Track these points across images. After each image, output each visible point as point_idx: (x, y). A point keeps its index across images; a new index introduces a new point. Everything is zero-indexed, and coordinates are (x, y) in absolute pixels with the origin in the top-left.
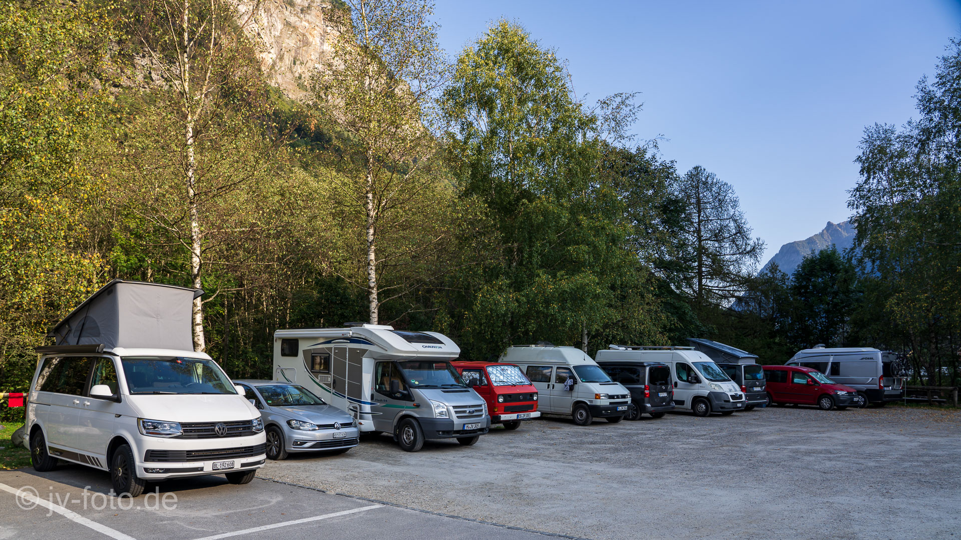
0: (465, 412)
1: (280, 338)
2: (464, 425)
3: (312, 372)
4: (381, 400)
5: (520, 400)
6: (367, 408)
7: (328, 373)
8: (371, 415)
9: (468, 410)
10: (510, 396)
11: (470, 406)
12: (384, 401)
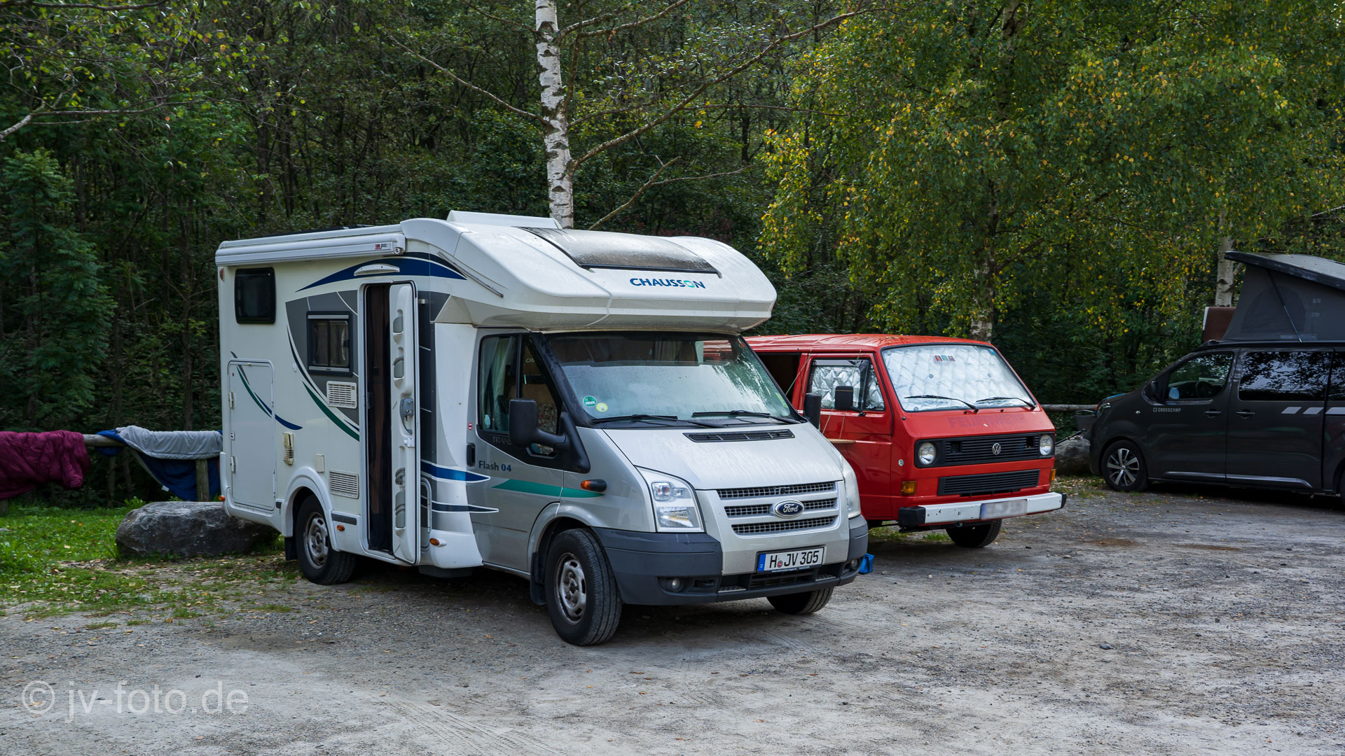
0: (765, 509)
1: (230, 267)
2: (761, 555)
3: (310, 372)
4: (495, 467)
5: (993, 458)
6: (457, 492)
7: (350, 376)
8: (467, 514)
9: (776, 501)
10: (956, 443)
11: (785, 490)
12: (504, 468)
